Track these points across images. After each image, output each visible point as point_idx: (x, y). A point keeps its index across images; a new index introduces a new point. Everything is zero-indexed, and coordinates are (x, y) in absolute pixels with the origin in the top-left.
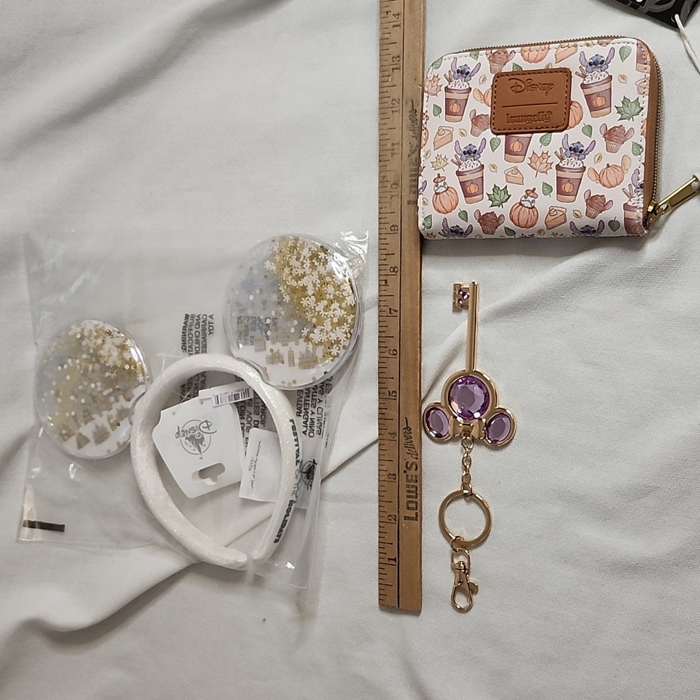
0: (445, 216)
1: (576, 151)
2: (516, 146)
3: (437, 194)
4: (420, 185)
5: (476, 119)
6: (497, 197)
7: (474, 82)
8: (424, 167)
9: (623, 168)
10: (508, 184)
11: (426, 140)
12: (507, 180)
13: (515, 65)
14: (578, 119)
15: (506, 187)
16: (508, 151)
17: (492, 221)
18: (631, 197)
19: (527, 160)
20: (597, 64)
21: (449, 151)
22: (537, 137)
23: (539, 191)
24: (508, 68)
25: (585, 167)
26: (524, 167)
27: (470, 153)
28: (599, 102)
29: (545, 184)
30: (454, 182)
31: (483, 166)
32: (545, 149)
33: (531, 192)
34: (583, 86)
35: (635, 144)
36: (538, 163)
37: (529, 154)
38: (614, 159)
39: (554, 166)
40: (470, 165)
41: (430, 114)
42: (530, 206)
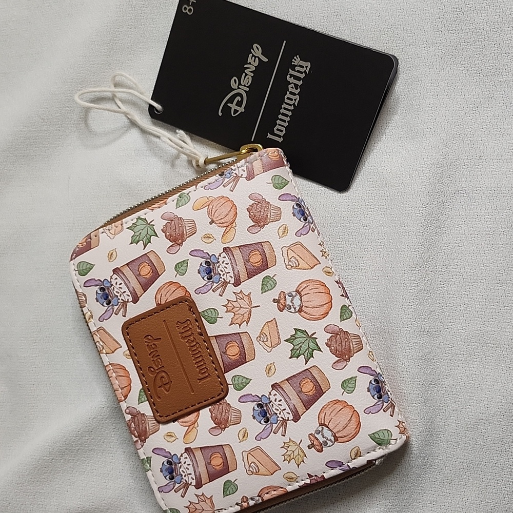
0: (362, 414)
1: (209, 270)
2: (233, 351)
3: (336, 439)
4: (337, 471)
5: (221, 424)
6: (304, 347)
7: (177, 448)
8: (310, 476)
9: (208, 204)
10: (282, 340)
11: (275, 488)
12: (279, 343)
13: (140, 402)
14: (173, 288)
15: (286, 341)
16: (242, 360)
17: (339, 342)
18: (237, 178)
19: (244, 328)
20: (106, 296)
21: (273, 445)
22: (212, 330)
23: (274, 294)
24: (146, 409)
25: (225, 249)
26: (253, 329)
27: (264, 412)
28: (146, 270)
29: (264, 290)
30: (310, 419)
31: (273, 386)
32: (222, 311)
33: (281, 304)
34: (136, 300)
35: (178, 206)
36: (242, 311)
37: (235, 329)
38: (201, 219)
39: (238, 289)
40: (280, 406)
41: (237, 497)
42: (298, 296)
